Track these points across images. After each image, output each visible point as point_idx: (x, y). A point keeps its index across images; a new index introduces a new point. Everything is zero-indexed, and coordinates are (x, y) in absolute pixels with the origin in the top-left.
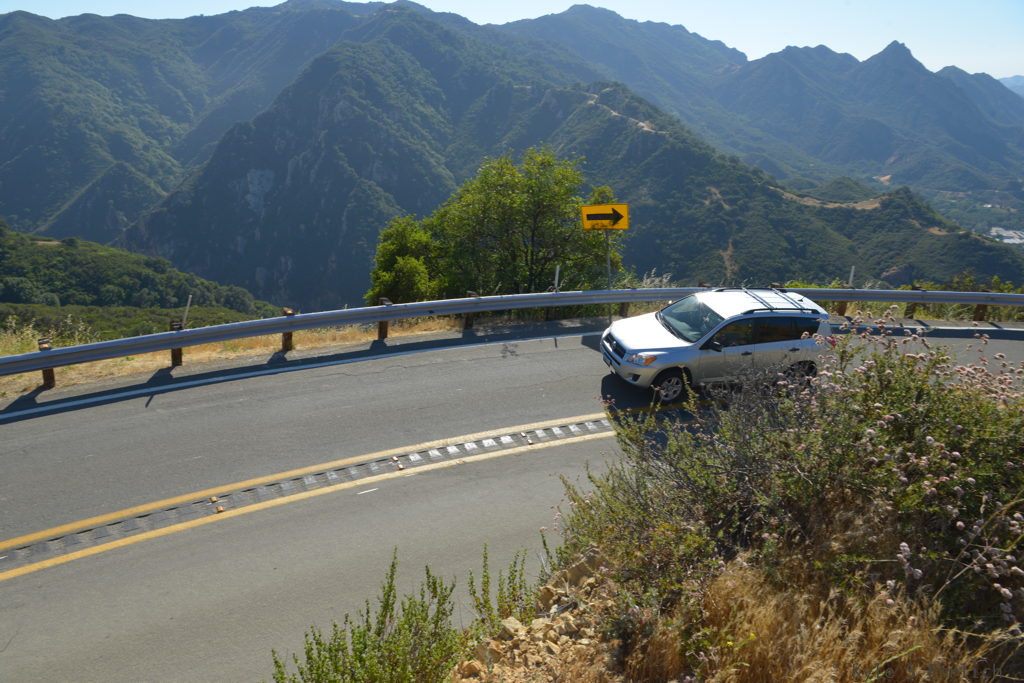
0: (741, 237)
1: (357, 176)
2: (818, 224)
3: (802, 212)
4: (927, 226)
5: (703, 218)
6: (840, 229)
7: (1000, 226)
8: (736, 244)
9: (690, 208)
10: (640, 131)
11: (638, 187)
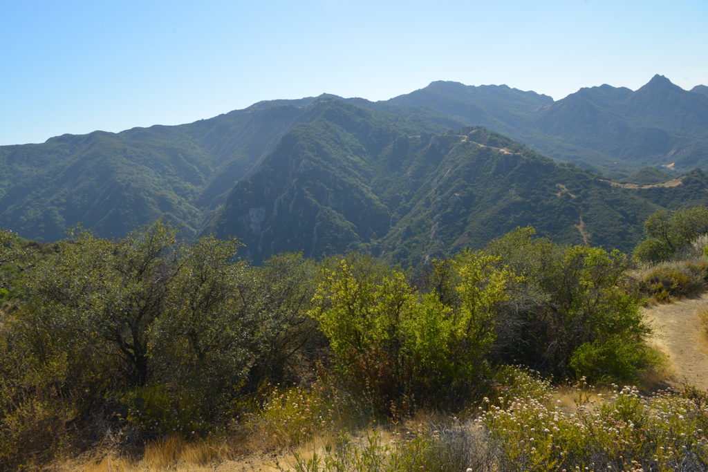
0: (588, 215)
1: (319, 205)
2: (641, 200)
3: (628, 194)
5: (558, 205)
6: (657, 202)
8: (585, 220)
9: (547, 200)
10: (502, 155)
11: (507, 190)
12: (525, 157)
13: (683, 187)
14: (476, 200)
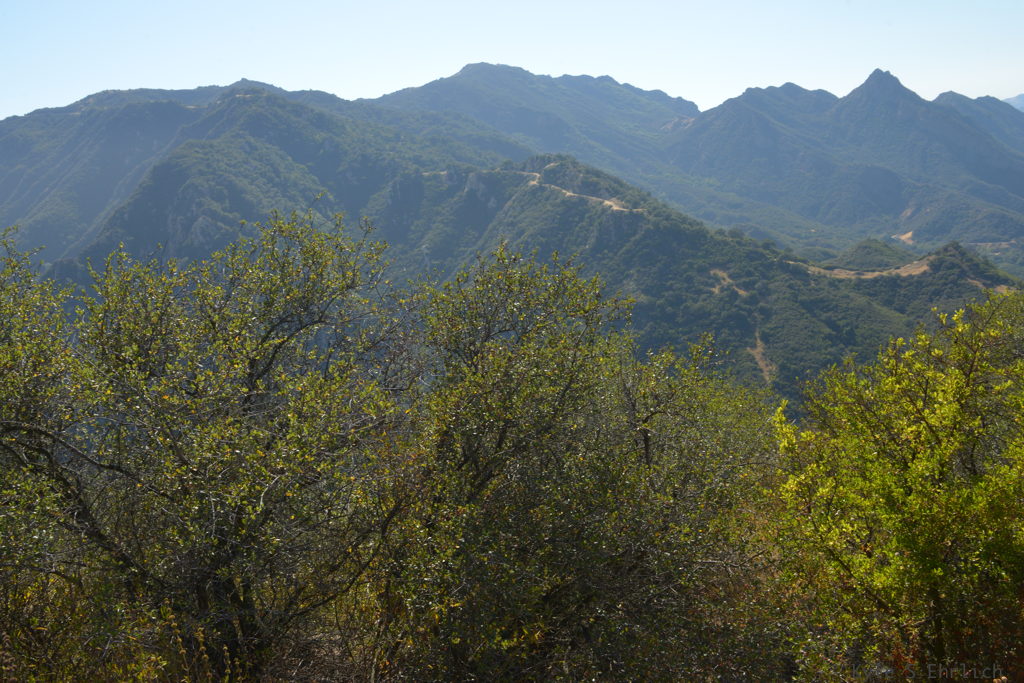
0: (772, 329)
2: (861, 300)
4: (991, 286)
5: (716, 311)
6: (888, 303)
8: (765, 338)
9: (695, 301)
10: (609, 212)
11: (621, 281)
12: (650, 217)
13: (931, 275)
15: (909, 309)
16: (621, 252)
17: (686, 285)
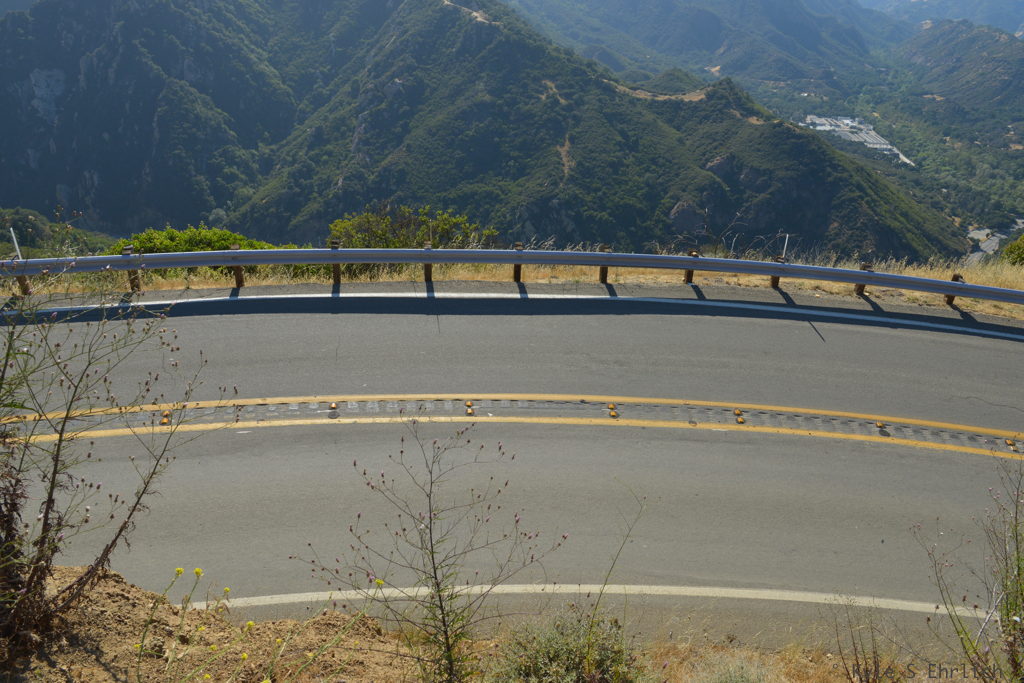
0: (577, 133)
1: (165, 76)
2: (649, 116)
4: (746, 116)
5: (540, 113)
6: (670, 121)
7: (815, 114)
8: (572, 140)
9: (526, 104)
10: (474, 22)
11: (474, 82)
12: (504, 31)
14: (427, 92)
15: (684, 128)
16: (479, 56)
17: (521, 90)
